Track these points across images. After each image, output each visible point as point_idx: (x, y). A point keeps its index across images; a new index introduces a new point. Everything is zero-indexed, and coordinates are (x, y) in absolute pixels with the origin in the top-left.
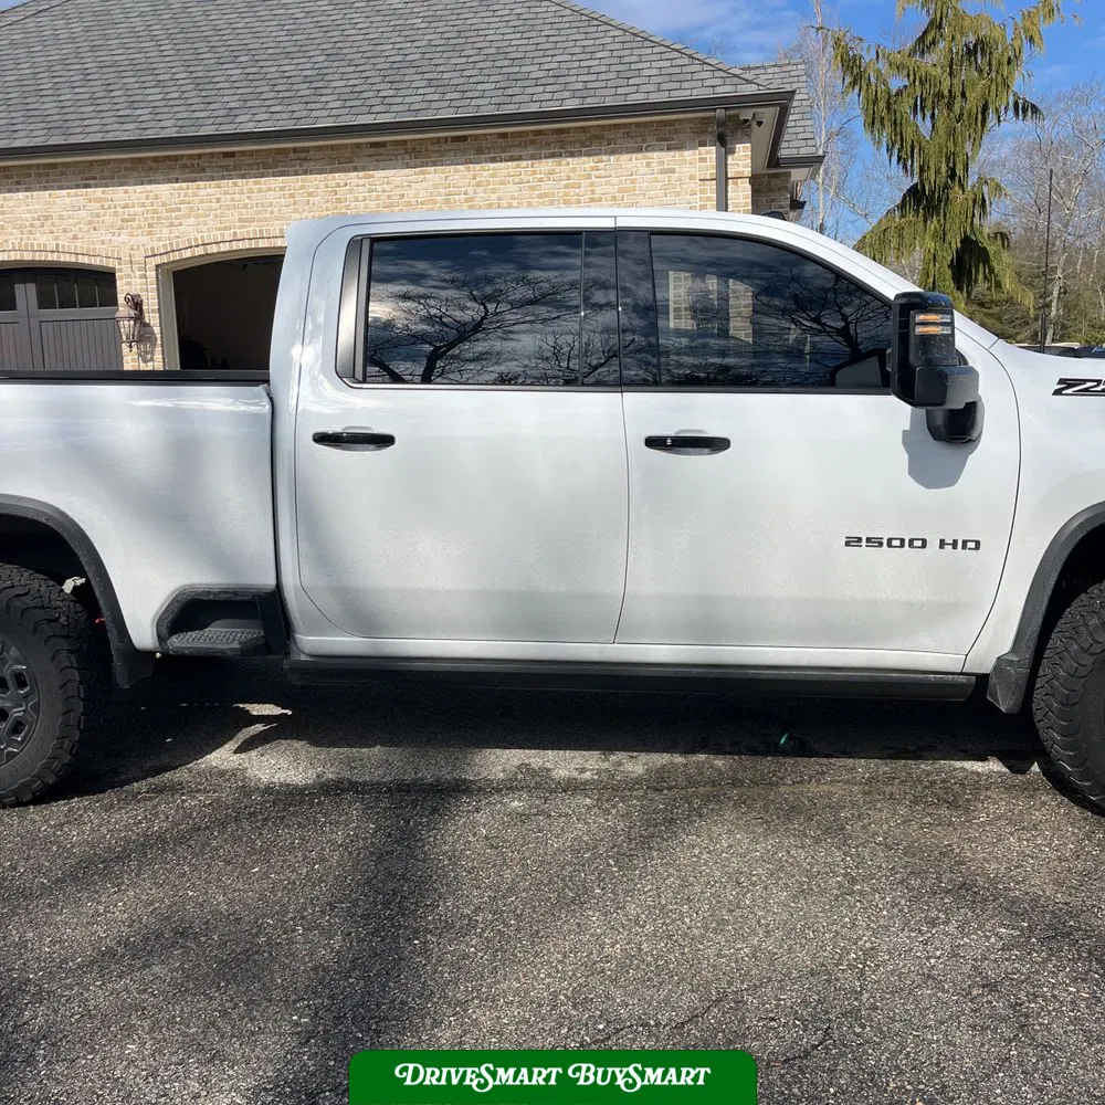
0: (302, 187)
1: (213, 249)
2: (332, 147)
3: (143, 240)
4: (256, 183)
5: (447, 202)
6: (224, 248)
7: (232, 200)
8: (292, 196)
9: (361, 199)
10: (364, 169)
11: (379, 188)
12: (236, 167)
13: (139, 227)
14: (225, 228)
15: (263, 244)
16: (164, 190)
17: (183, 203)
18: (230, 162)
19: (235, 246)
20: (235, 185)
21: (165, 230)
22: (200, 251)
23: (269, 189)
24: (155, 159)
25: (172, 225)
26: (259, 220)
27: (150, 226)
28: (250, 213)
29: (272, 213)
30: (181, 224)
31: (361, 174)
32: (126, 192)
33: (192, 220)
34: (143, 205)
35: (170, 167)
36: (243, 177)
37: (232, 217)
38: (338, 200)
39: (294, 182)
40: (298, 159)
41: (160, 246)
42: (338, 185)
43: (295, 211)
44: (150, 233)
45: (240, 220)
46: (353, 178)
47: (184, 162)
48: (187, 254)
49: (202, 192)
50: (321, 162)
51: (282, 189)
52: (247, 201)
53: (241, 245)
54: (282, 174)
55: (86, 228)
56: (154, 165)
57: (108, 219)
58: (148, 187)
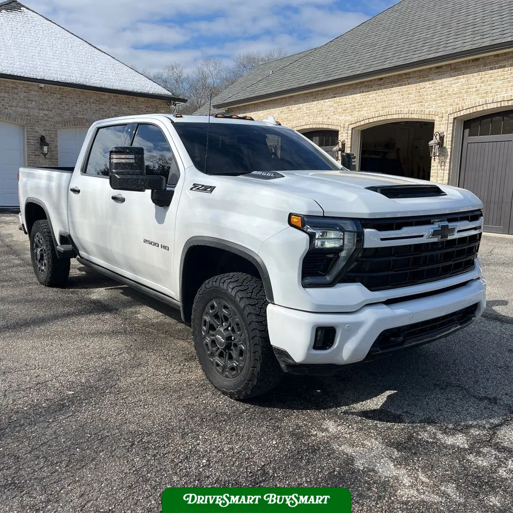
0: (407, 91)
1: (371, 121)
2: (420, 71)
3: (349, 118)
4: (390, 91)
5: (467, 92)
6: (375, 120)
7: (381, 99)
8: (402, 95)
9: (429, 94)
10: (432, 80)
11: (437, 88)
12: (384, 84)
13: (349, 113)
14: (377, 111)
15: (389, 117)
16: (358, 97)
17: (364, 101)
18: (381, 82)
19: (379, 119)
20: (382, 92)
21: (357, 113)
22: (367, 122)
23: (394, 93)
24: (356, 84)
25: (359, 111)
26: (389, 107)
27: (352, 112)
28: (385, 104)
29: (394, 103)
30: (362, 111)
31: (431, 82)
32: (346, 98)
33: (366, 109)
34: (351, 103)
35: (361, 87)
36: (385, 88)
37: (379, 106)
38: (420, 96)
39: (404, 88)
40: (406, 78)
41: (353, 120)
42: (421, 89)
43: (403, 102)
44: (351, 115)
45: (382, 107)
46: (427, 84)
47: (366, 84)
48: (362, 123)
49: (370, 96)
50: (415, 78)
51: (399, 92)
52: (386, 99)
53: (381, 118)
54: (400, 85)
55: (332, 114)
56: (356, 86)
57: (340, 110)
58: (353, 96)
